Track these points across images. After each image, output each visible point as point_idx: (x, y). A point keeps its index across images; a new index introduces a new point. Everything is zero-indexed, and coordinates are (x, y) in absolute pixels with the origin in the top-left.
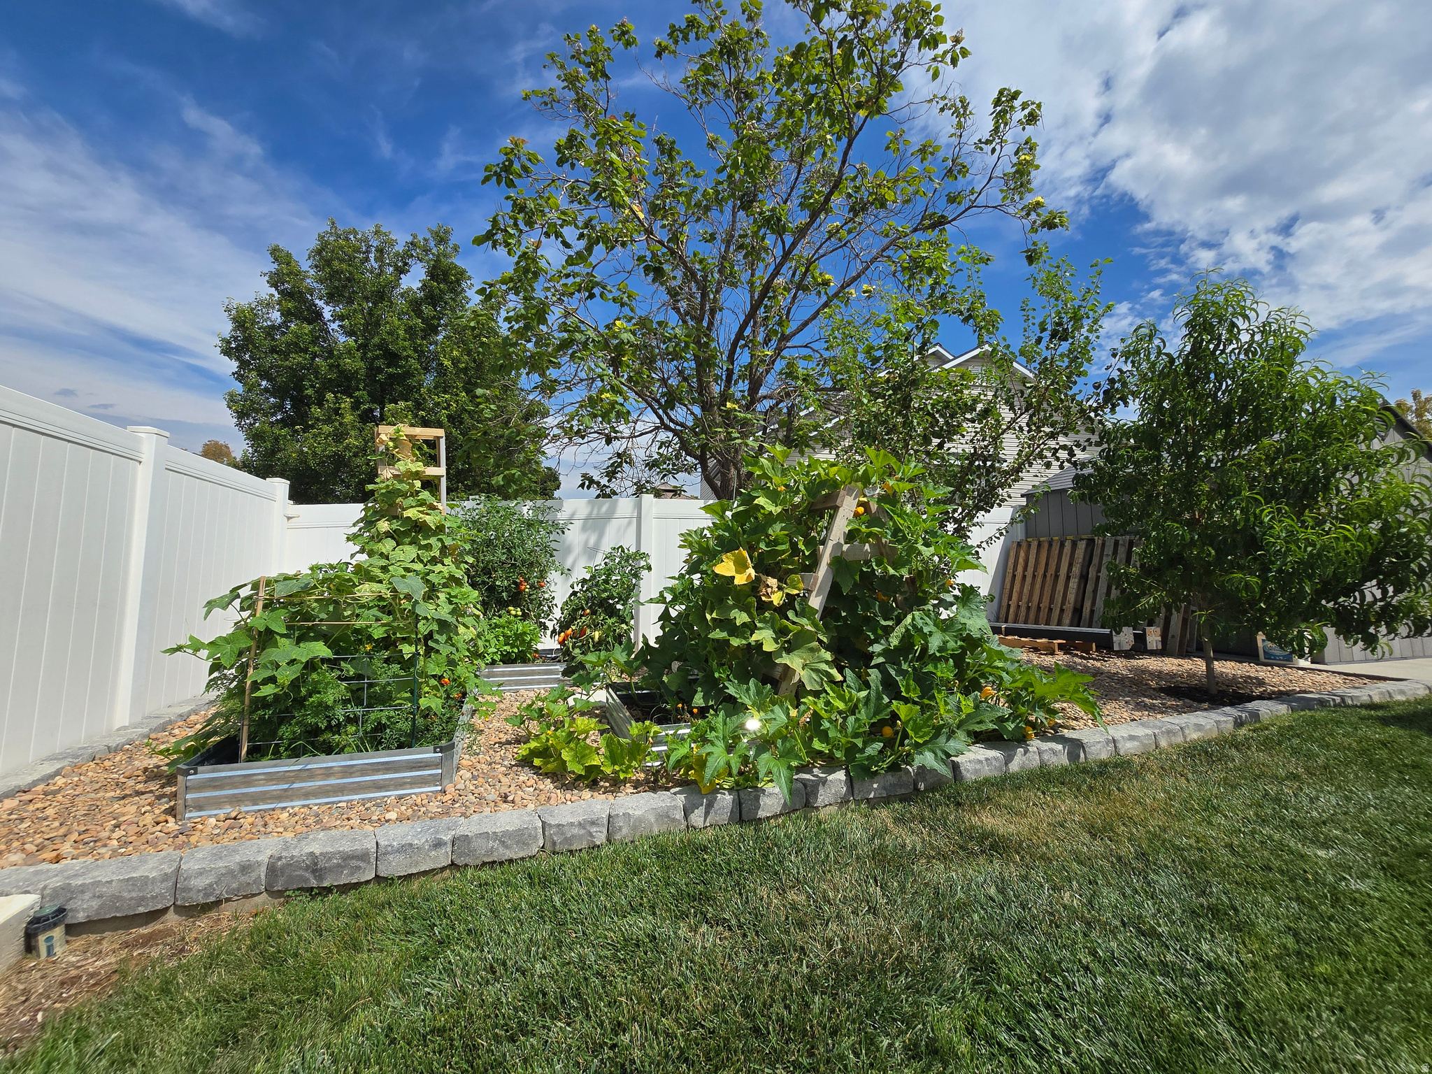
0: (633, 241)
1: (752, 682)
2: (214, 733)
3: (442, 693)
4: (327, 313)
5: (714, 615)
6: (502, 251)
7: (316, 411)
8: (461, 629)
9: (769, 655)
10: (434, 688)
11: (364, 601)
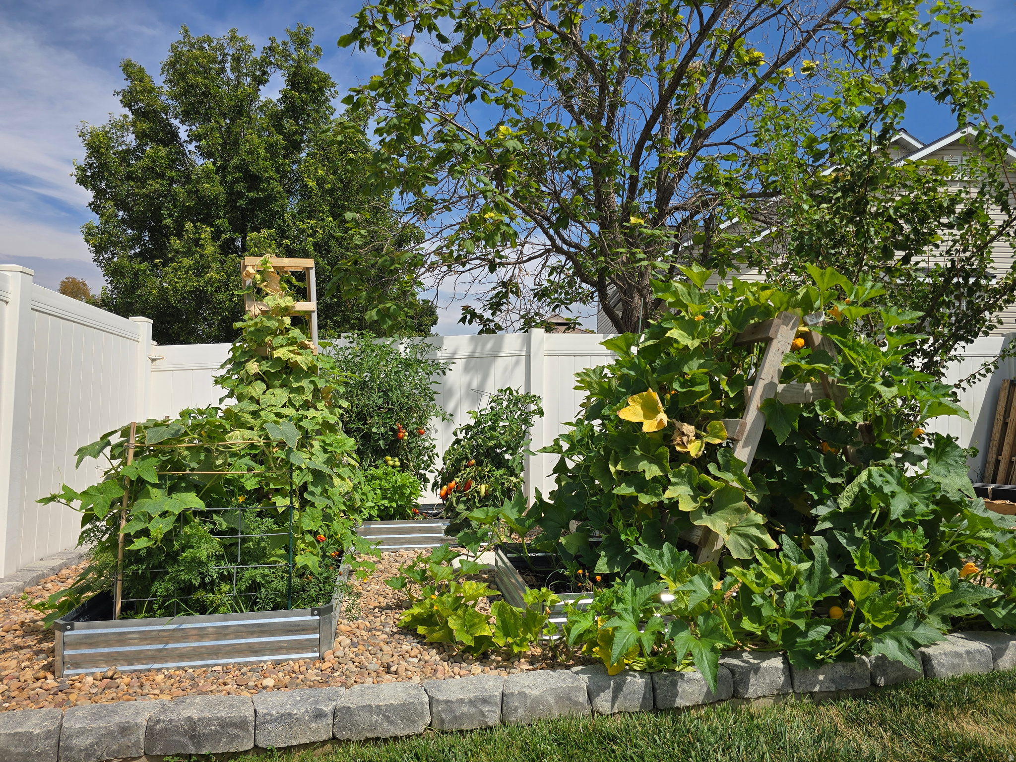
0: (519, 28)
1: (666, 547)
2: (88, 588)
3: (318, 550)
4: (183, 135)
5: (619, 467)
6: (370, 50)
7: (176, 243)
8: (337, 481)
9: (686, 516)
10: (311, 544)
11: (235, 449)
